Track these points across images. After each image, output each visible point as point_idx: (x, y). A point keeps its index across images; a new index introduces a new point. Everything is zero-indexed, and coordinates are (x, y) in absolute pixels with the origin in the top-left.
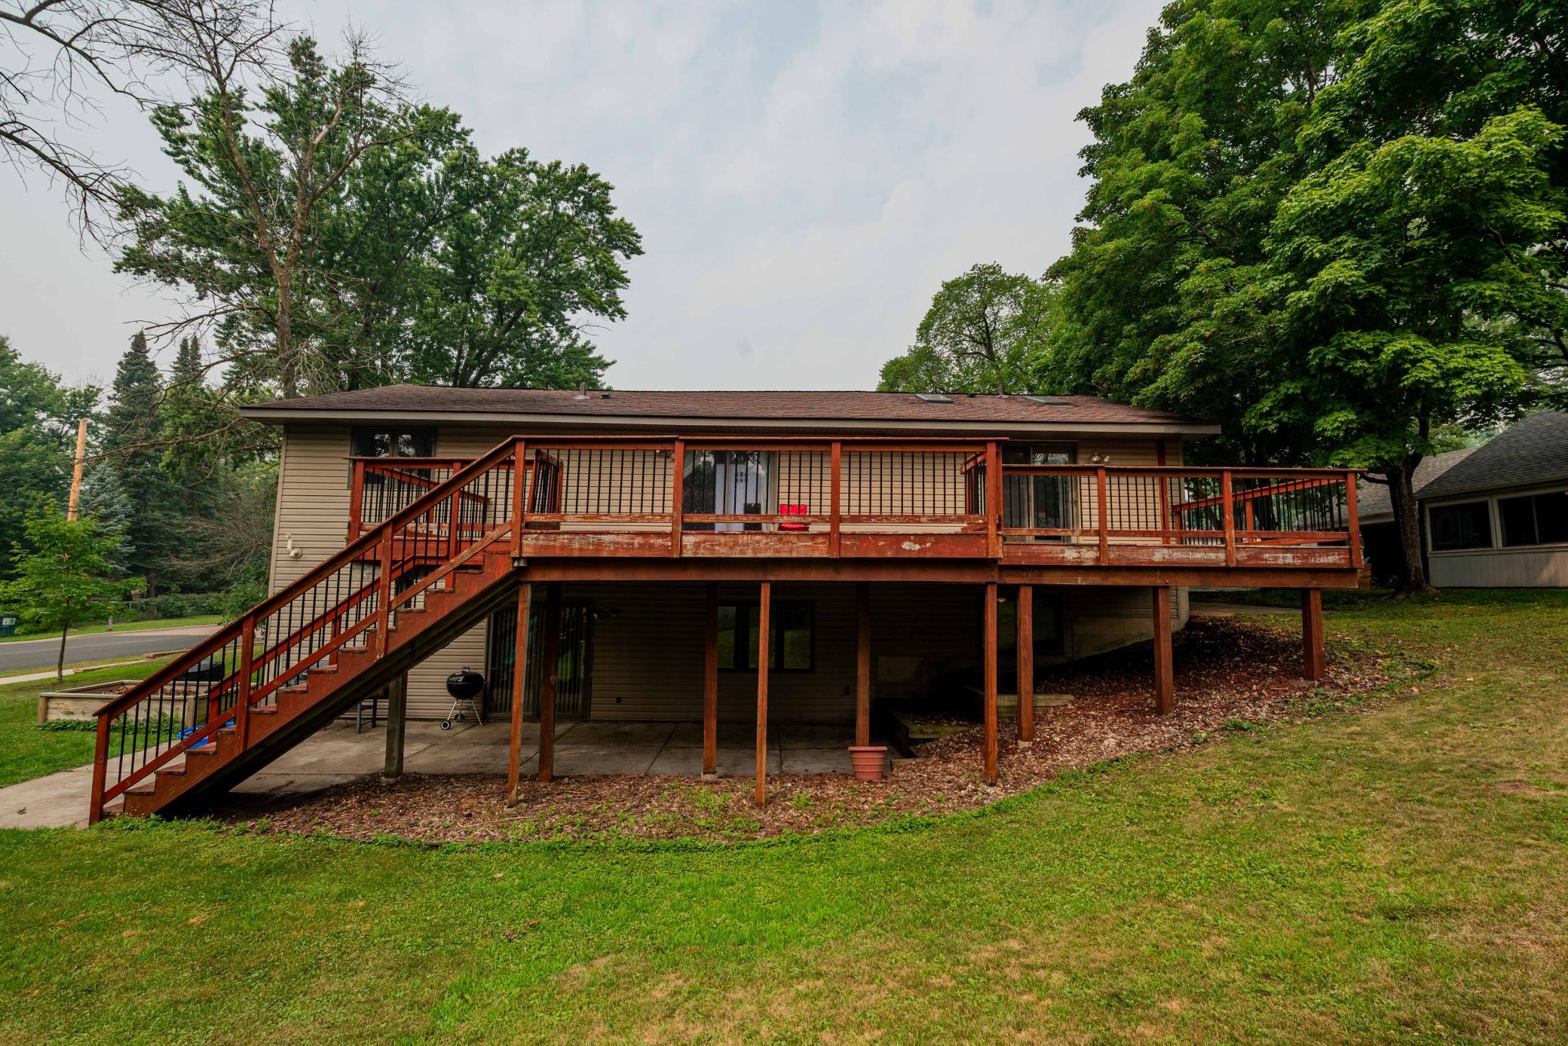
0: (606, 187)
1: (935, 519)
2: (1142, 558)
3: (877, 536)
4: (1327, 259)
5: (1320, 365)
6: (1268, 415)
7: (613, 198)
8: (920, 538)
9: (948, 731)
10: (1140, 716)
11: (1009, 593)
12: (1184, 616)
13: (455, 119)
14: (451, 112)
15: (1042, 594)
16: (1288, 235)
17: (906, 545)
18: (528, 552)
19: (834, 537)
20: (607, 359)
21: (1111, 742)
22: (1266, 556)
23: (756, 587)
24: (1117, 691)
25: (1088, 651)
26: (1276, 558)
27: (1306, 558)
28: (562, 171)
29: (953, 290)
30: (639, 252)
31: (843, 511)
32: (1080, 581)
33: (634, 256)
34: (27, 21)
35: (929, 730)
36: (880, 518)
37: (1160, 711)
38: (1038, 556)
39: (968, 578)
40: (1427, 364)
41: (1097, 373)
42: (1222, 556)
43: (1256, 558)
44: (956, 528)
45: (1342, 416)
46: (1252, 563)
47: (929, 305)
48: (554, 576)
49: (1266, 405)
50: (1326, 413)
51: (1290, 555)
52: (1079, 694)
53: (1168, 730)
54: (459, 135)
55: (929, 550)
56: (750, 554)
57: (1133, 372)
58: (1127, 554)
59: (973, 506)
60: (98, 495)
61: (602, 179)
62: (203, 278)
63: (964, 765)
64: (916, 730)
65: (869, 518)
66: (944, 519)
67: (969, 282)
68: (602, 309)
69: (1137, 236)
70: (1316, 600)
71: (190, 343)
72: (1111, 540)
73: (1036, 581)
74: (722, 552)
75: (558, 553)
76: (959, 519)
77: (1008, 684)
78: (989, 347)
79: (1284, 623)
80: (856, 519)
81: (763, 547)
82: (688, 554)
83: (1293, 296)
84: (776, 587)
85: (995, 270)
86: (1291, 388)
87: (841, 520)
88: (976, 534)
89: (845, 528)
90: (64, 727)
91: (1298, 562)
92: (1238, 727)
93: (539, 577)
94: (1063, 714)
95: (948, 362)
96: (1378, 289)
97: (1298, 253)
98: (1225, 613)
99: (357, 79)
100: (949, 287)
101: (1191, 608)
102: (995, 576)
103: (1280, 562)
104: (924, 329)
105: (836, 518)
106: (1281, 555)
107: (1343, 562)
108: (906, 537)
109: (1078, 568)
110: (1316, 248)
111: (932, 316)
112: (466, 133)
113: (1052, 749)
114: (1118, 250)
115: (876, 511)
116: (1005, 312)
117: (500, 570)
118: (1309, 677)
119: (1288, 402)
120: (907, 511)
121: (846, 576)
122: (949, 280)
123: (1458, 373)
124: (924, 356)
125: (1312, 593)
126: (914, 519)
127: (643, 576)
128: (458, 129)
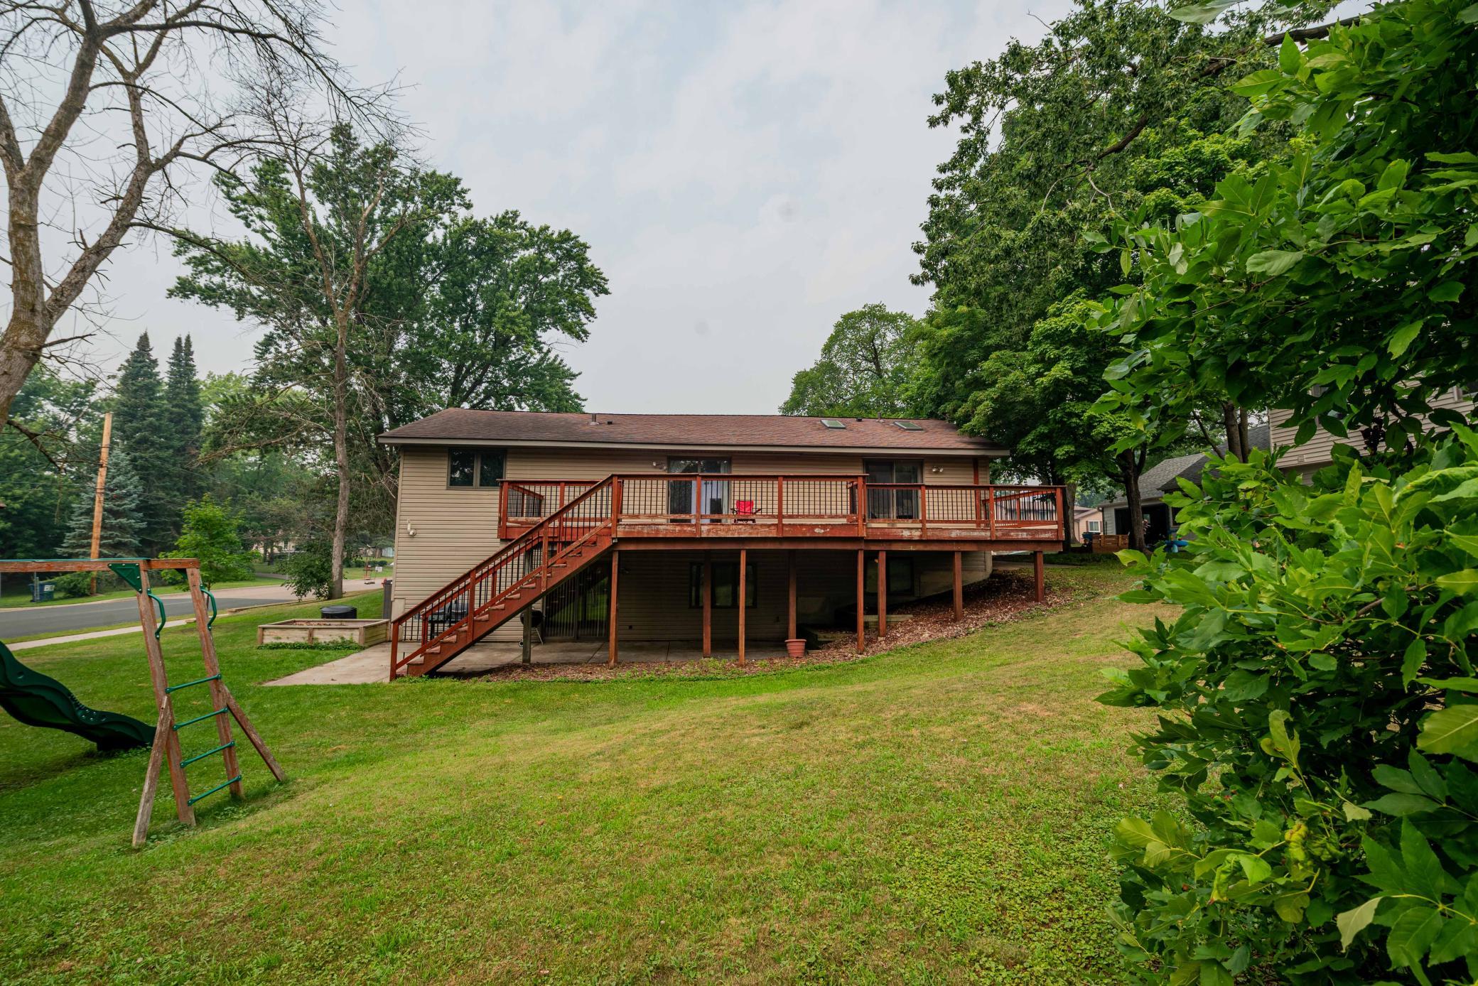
0: (585, 247)
1: (831, 517)
2: (945, 535)
3: (802, 525)
4: (1056, 360)
5: (1054, 419)
6: (1030, 443)
7: (588, 254)
8: (824, 526)
9: (840, 636)
10: (945, 623)
11: (871, 557)
12: (989, 570)
13: (457, 181)
14: (453, 176)
15: (892, 557)
16: (1038, 343)
17: (817, 530)
18: (620, 535)
19: (780, 526)
20: (575, 371)
21: (926, 635)
22: (1012, 533)
23: (738, 553)
24: (937, 612)
25: (929, 593)
26: (1018, 535)
27: (1034, 535)
28: (550, 232)
29: (850, 321)
30: (606, 292)
31: (784, 512)
32: (912, 548)
33: (602, 296)
34: (204, 159)
35: (829, 636)
36: (803, 516)
37: (955, 620)
38: (888, 535)
39: (849, 547)
40: (1105, 424)
41: (942, 408)
42: (988, 534)
43: (1007, 535)
44: (844, 521)
45: (1066, 448)
46: (1005, 538)
47: (832, 331)
48: (632, 547)
49: (1029, 438)
50: (1060, 445)
51: (1025, 533)
52: (916, 614)
53: (958, 628)
54: (459, 194)
55: (829, 533)
56: (736, 535)
57: (960, 412)
58: (937, 533)
59: (853, 510)
60: (113, 477)
61: (581, 240)
62: (241, 303)
63: (848, 650)
64: (822, 636)
65: (798, 516)
66: (836, 516)
67: (862, 315)
68: (569, 329)
69: (960, 327)
70: (1040, 559)
71: (183, 341)
72: (928, 525)
73: (888, 548)
74: (722, 534)
75: (636, 535)
76: (844, 516)
77: (871, 609)
78: (877, 365)
79: (1027, 571)
80: (791, 517)
81: (743, 531)
82: (704, 535)
83: (1039, 380)
84: (749, 552)
85: (881, 307)
86: (1043, 429)
87: (784, 517)
88: (851, 525)
89: (785, 521)
90: (277, 647)
91: (1029, 537)
92: (991, 625)
93: (623, 548)
94: (905, 624)
95: (846, 373)
96: (1084, 380)
97: (1043, 354)
98: (1012, 568)
99: (386, 153)
100: (847, 318)
101: (994, 565)
102: (862, 546)
103: (1019, 537)
104: (827, 349)
105: (780, 516)
106: (1020, 533)
107: (1054, 536)
108: (817, 526)
109: (910, 541)
110: (1052, 353)
111: (833, 340)
112: (464, 191)
113: (895, 639)
114: (950, 335)
115: (801, 512)
116: (890, 337)
117: (606, 544)
118: (1037, 601)
119: (1042, 437)
120: (817, 512)
121: (786, 546)
122: (845, 313)
123: (1120, 429)
124: (827, 369)
125: (1037, 555)
126: (821, 516)
127: (679, 547)
128: (459, 188)
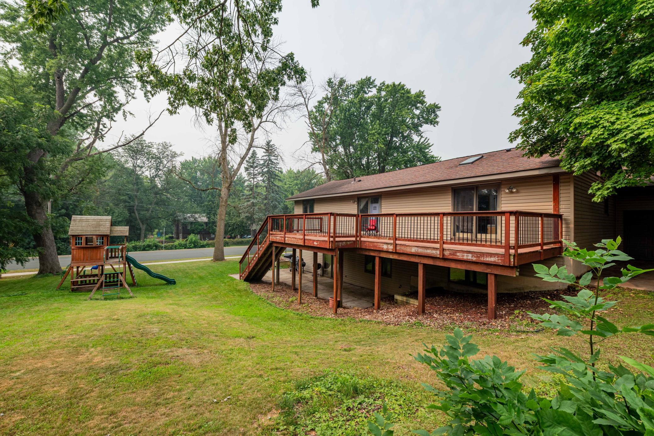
2: (408, 250)
3: (310, 240)
8: (317, 241)
17: (315, 243)
19: (304, 240)
22: (458, 254)
26: (463, 256)
27: (479, 257)
38: (376, 247)
42: (438, 252)
43: (453, 255)
46: (451, 257)
51: (470, 255)
55: (318, 245)
56: (293, 243)
58: (403, 248)
74: (290, 242)
81: (295, 241)
88: (326, 241)
91: (475, 259)
103: (465, 258)
105: (304, 235)
106: (466, 254)
107: (500, 261)
109: (389, 252)
125: (489, 276)
